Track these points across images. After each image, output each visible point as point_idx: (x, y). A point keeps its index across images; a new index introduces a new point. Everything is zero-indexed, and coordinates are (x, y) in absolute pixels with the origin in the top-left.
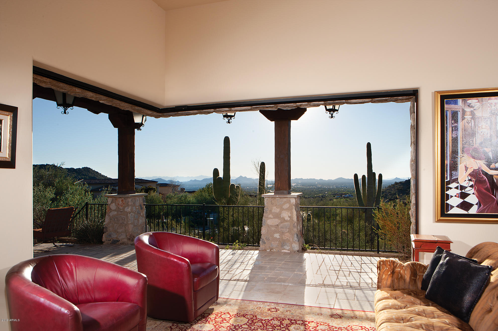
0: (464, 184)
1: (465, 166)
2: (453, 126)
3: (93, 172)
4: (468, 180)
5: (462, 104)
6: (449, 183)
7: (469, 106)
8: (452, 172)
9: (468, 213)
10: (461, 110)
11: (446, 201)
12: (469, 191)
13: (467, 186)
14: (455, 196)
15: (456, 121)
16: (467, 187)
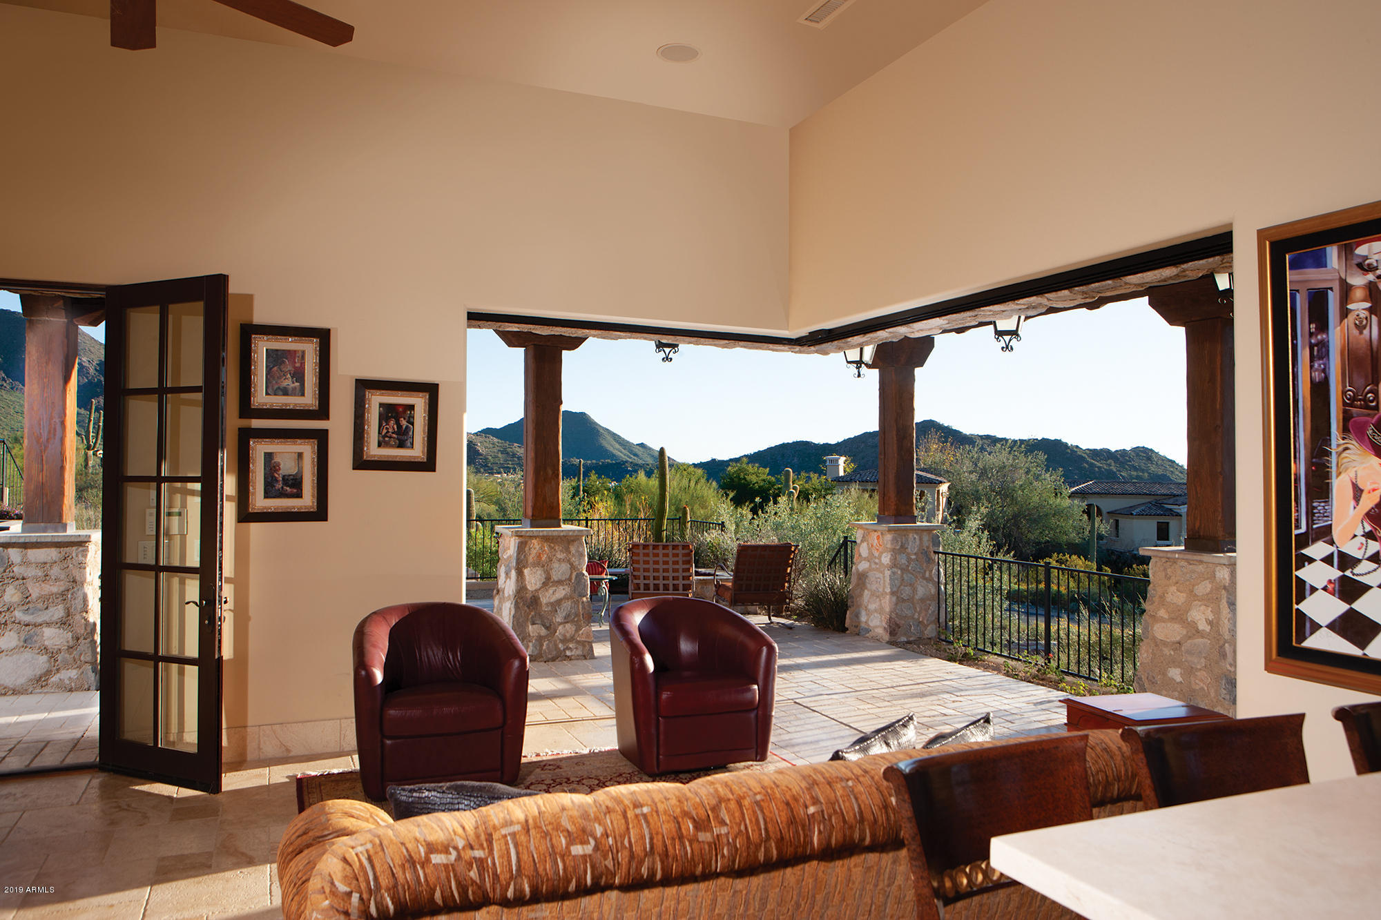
0: (1352, 549)
1: (1353, 484)
2: (1313, 341)
3: (1160, 462)
4: (1363, 536)
5: (1339, 263)
6: (1304, 541)
7: (1360, 266)
8: (1315, 504)
9: (1365, 654)
10: (1336, 286)
11: (1297, 604)
12: (1366, 574)
13: (1360, 558)
14: (1325, 589)
15: (1323, 326)
16: (1359, 561)
